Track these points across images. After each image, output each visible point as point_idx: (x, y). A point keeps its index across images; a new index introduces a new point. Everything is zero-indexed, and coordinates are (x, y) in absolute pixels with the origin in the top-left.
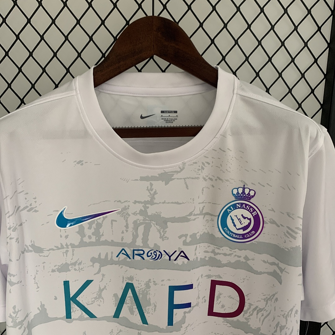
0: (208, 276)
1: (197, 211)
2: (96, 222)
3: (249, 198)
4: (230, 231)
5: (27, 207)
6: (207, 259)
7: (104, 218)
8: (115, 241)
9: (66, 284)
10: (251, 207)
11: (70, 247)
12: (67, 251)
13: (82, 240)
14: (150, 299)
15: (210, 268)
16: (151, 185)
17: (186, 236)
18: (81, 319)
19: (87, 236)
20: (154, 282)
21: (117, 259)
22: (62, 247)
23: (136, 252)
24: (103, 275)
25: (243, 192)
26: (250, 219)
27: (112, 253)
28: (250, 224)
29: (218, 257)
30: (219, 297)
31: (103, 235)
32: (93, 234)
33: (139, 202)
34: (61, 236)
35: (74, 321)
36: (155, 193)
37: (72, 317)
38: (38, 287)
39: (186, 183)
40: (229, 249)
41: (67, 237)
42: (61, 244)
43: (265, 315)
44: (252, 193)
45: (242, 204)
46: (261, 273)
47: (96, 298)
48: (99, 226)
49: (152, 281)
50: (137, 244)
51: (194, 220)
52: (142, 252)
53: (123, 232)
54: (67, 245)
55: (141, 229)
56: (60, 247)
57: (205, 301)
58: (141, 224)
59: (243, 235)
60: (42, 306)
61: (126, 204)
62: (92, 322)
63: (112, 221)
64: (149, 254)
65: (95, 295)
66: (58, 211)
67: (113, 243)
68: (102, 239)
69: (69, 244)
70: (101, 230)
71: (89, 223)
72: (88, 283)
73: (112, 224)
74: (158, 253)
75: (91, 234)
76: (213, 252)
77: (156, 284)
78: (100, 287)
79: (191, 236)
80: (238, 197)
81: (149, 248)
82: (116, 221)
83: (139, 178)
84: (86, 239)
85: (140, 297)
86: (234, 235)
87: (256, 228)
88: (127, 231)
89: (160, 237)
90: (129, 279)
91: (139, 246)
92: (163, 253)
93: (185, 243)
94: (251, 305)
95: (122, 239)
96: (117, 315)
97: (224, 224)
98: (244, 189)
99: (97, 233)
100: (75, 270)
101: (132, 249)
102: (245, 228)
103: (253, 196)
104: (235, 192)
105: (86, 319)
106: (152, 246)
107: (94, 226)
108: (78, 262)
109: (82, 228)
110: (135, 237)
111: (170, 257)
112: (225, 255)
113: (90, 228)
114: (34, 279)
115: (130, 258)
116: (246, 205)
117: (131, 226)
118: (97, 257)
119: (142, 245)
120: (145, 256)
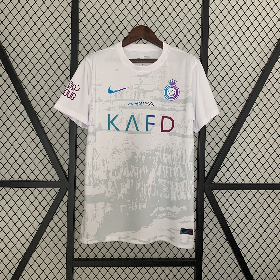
0: (161, 115)
1: (156, 88)
2: (121, 92)
3: (174, 84)
4: (168, 96)
5: (98, 84)
6: (160, 108)
7: (124, 91)
8: (128, 99)
9: (109, 115)
10: (175, 87)
11: (112, 101)
12: (110, 103)
13: (116, 98)
14: (140, 120)
15: (162, 111)
16: (141, 78)
17: (153, 97)
18: (113, 130)
19: (118, 97)
20: (141, 114)
21: (128, 106)
22: (109, 101)
23: (135, 103)
24: (123, 113)
25: (172, 82)
26: (175, 91)
27: (126, 104)
28: (175, 93)
29: (164, 107)
30: (165, 123)
31: (123, 97)
32: (120, 96)
33: (137, 84)
34: (109, 97)
35: (111, 131)
36: (142, 81)
37: (110, 130)
38: (99, 116)
39: (153, 78)
40: (168, 103)
41: (111, 97)
42: (109, 100)
43: (181, 127)
44: (175, 82)
45: (172, 86)
46: (179, 111)
47: (119, 122)
48: (122, 93)
49: (140, 113)
50: (135, 100)
51: (156, 91)
52: (137, 103)
53: (130, 96)
54: (110, 100)
55: (137, 94)
56: (108, 100)
57: (160, 125)
58: (137, 92)
59: (173, 97)
60: (100, 123)
61: (132, 85)
62: (118, 132)
63: (127, 91)
64: (140, 103)
65: (119, 121)
66: (108, 87)
67: (127, 100)
68: (123, 98)
69: (111, 100)
70: (123, 95)
71: (119, 92)
72: (117, 116)
73: (127, 93)
74: (143, 103)
75: (119, 97)
76: (162, 105)
77: (142, 115)
78: (121, 118)
79: (154, 97)
80: (171, 83)
81: (140, 101)
82: (128, 91)
83: (137, 76)
84: (117, 98)
85: (136, 120)
86: (170, 98)
87: (177, 95)
88: (132, 95)
89: (144, 97)
90: (132, 113)
91: (136, 101)
92: (145, 103)
93: (152, 99)
94: (176, 124)
95: (130, 98)
96: (127, 130)
97: (166, 94)
98: (173, 80)
99: (121, 96)
100: (113, 110)
101: (134, 102)
102: (173, 95)
103: (176, 83)
104: (170, 82)
105: (115, 131)
106: (141, 100)
107: (120, 93)
108: (114, 107)
109: (116, 94)
110: (135, 97)
111: (147, 104)
112: (166, 105)
113: (119, 94)
114: (98, 112)
115: (133, 105)
116: (173, 86)
117: (133, 93)
118: (121, 105)
119: (137, 100)
120: (138, 104)
